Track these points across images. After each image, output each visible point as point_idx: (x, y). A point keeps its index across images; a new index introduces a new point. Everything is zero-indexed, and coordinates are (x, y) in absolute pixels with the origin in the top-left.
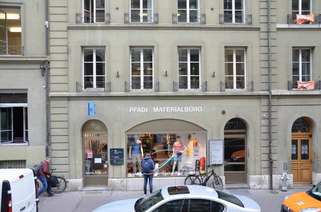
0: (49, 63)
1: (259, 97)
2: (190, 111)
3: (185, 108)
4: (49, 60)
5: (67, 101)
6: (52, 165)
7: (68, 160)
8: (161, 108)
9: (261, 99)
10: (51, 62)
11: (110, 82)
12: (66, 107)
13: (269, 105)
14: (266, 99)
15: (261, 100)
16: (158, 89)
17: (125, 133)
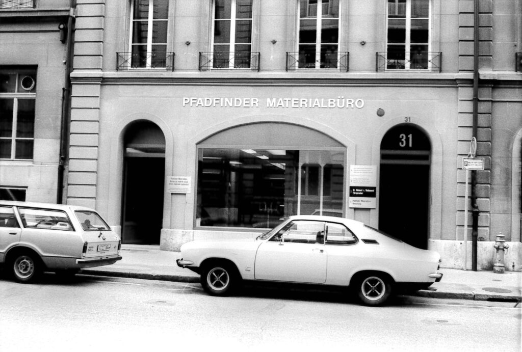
0: (74, 20)
1: (454, 83)
2: (338, 105)
3: (330, 100)
4: (74, 16)
5: (99, 86)
6: (68, 197)
7: (95, 191)
8: (281, 99)
9: (458, 87)
10: (77, 19)
11: (174, 53)
12: (98, 97)
13: (476, 101)
14: (469, 88)
15: (458, 91)
16: (257, 66)
17: (195, 146)
